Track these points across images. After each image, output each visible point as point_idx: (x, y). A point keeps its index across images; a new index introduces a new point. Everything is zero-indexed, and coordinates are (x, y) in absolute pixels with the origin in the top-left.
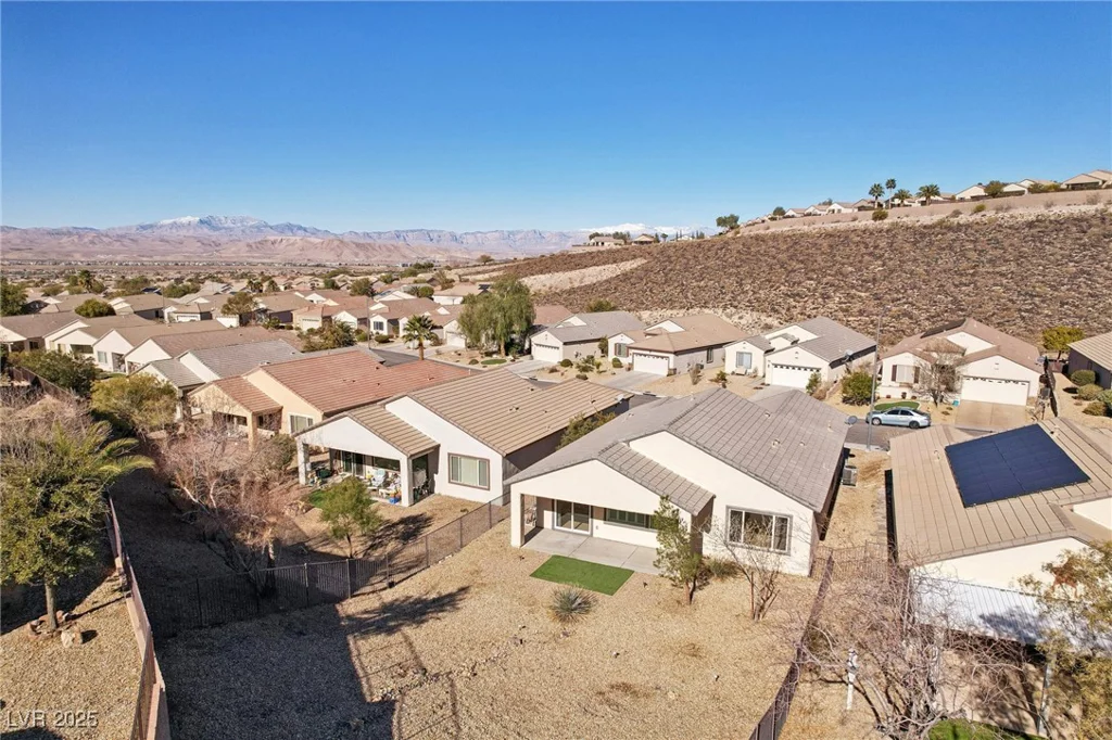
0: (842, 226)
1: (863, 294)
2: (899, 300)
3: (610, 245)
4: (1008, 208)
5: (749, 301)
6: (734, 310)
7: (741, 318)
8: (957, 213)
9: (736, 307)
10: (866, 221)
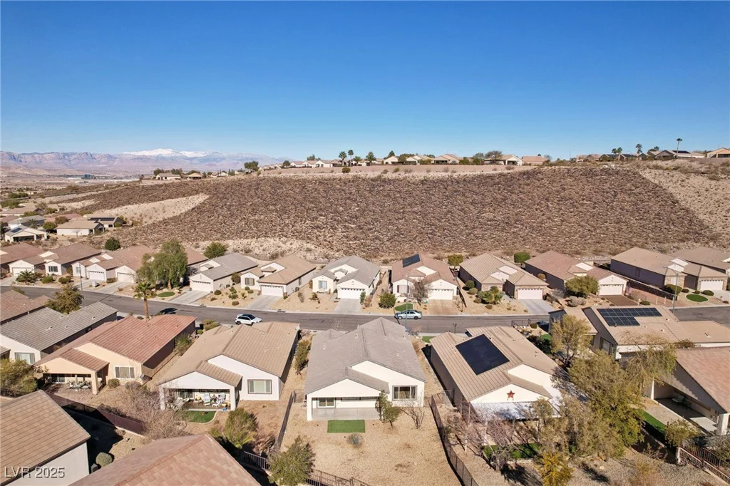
0: (326, 176)
3: (171, 179)
4: (410, 171)
5: (292, 232)
6: (286, 239)
7: (291, 244)
8: (386, 172)
9: (286, 236)
10: (338, 173)
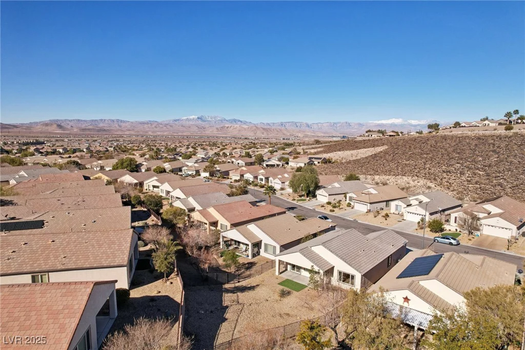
0: (488, 133)
1: (481, 173)
2: (499, 177)
3: (375, 136)
5: (425, 174)
6: (416, 178)
7: (418, 182)
9: (418, 176)
10: (502, 131)
